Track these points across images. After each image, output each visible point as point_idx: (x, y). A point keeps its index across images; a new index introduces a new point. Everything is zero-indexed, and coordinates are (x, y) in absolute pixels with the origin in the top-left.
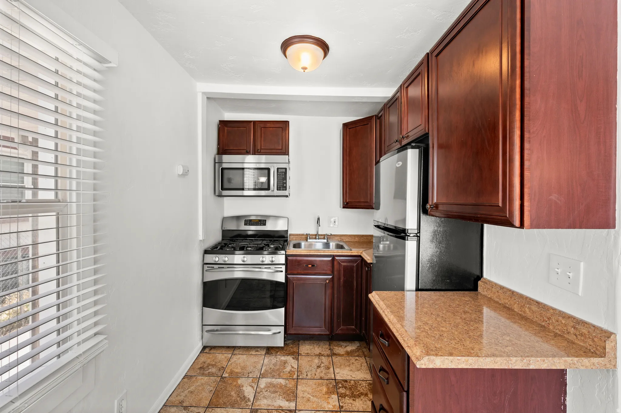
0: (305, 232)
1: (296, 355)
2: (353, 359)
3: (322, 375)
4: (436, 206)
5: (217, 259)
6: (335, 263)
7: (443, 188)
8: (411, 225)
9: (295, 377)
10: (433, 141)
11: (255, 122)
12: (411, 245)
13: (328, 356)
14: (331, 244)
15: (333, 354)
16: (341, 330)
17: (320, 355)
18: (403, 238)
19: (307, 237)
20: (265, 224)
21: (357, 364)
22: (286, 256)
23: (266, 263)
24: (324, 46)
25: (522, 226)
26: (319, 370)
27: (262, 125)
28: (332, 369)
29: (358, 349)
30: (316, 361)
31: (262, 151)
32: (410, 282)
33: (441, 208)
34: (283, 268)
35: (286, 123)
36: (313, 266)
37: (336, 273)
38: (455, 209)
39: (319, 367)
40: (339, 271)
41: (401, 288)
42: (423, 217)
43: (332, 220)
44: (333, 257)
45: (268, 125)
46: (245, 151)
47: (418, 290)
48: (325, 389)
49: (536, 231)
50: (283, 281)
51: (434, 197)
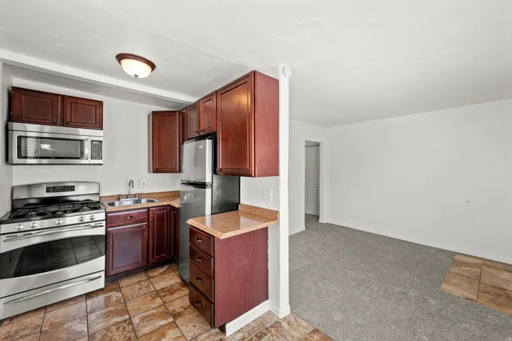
0: (117, 193)
1: (119, 289)
2: (165, 276)
3: (146, 292)
4: (221, 170)
5: (22, 227)
6: (151, 212)
7: (225, 161)
8: (208, 180)
9: (122, 301)
10: (220, 137)
11: (63, 97)
12: (208, 191)
13: (146, 280)
14: (143, 200)
15: (149, 278)
16: (156, 259)
17: (139, 282)
18: (204, 188)
19: (119, 198)
20: (74, 190)
21: (170, 277)
22: (106, 213)
23: (85, 221)
24: (153, 66)
25: (255, 176)
26: (141, 291)
27: (72, 101)
28: (152, 286)
29: (168, 269)
30: (138, 286)
31: (72, 124)
32: (208, 211)
33: (223, 170)
34: (104, 223)
35: (101, 103)
36: (131, 217)
37: (151, 219)
38: (229, 171)
39: (140, 289)
40: (153, 218)
41: (203, 215)
42: (214, 176)
43: (142, 183)
44: (149, 209)
45: (80, 102)
46: (51, 122)
47: (212, 214)
48: (150, 298)
49: (259, 178)
50: (104, 233)
51: (220, 165)
